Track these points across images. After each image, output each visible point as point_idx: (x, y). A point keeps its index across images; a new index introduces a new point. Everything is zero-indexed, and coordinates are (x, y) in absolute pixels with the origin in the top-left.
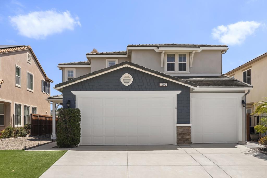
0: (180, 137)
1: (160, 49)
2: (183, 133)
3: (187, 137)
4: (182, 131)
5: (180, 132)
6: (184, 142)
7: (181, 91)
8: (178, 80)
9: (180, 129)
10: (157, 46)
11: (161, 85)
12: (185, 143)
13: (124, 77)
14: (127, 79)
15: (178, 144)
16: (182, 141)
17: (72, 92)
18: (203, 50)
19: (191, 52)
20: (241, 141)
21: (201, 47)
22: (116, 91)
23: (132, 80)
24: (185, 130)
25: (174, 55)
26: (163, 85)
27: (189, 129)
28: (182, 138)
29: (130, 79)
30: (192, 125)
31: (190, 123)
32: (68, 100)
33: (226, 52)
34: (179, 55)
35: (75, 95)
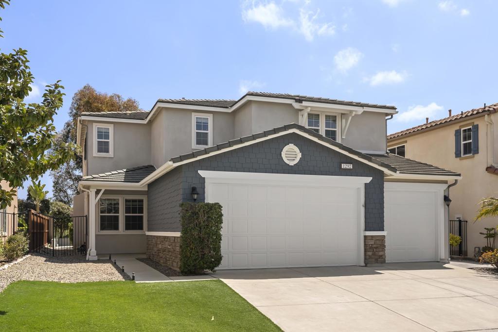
0: (370, 253)
1: (305, 104)
2: (375, 246)
3: (381, 253)
4: (373, 243)
5: (370, 245)
6: (377, 261)
7: (371, 178)
8: (370, 160)
9: (370, 241)
10: (295, 99)
11: (344, 166)
12: (377, 263)
13: (287, 150)
14: (291, 154)
15: (366, 264)
16: (374, 260)
17: (199, 172)
18: (364, 112)
19: (346, 113)
20: (444, 258)
21: (365, 106)
22: (275, 174)
23: (299, 155)
24: (378, 241)
25: (318, 115)
26: (347, 167)
27: (382, 240)
28: (373, 255)
29: (296, 155)
30: (387, 233)
31: (383, 230)
32: (192, 186)
33: (392, 117)
34: (326, 116)
35: (204, 178)
